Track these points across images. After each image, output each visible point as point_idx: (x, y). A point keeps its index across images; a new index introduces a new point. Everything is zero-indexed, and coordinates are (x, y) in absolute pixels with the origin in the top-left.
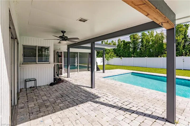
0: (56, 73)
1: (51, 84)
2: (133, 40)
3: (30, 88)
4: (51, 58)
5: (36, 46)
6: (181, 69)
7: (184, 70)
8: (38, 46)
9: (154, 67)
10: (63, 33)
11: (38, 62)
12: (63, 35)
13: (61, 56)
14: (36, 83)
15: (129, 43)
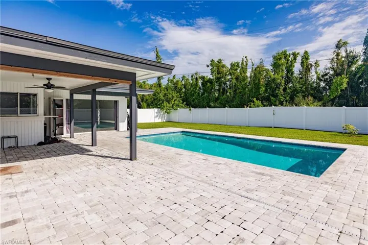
0: (53, 131)
1: (40, 144)
2: (217, 75)
3: (9, 147)
4: (41, 109)
5: (17, 93)
6: (271, 127)
7: (274, 127)
8: (20, 94)
9: (217, 123)
10: (49, 80)
11: (20, 114)
12: (49, 83)
13: (61, 106)
14: (17, 142)
15: (210, 81)
